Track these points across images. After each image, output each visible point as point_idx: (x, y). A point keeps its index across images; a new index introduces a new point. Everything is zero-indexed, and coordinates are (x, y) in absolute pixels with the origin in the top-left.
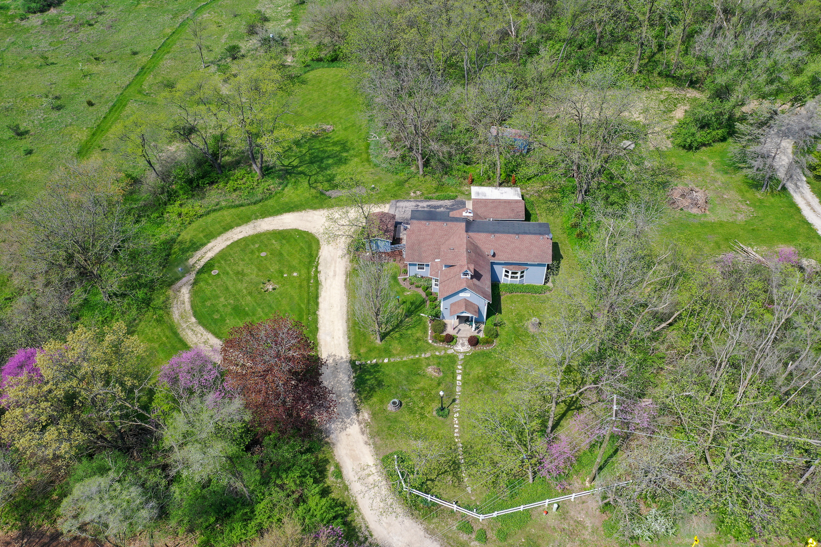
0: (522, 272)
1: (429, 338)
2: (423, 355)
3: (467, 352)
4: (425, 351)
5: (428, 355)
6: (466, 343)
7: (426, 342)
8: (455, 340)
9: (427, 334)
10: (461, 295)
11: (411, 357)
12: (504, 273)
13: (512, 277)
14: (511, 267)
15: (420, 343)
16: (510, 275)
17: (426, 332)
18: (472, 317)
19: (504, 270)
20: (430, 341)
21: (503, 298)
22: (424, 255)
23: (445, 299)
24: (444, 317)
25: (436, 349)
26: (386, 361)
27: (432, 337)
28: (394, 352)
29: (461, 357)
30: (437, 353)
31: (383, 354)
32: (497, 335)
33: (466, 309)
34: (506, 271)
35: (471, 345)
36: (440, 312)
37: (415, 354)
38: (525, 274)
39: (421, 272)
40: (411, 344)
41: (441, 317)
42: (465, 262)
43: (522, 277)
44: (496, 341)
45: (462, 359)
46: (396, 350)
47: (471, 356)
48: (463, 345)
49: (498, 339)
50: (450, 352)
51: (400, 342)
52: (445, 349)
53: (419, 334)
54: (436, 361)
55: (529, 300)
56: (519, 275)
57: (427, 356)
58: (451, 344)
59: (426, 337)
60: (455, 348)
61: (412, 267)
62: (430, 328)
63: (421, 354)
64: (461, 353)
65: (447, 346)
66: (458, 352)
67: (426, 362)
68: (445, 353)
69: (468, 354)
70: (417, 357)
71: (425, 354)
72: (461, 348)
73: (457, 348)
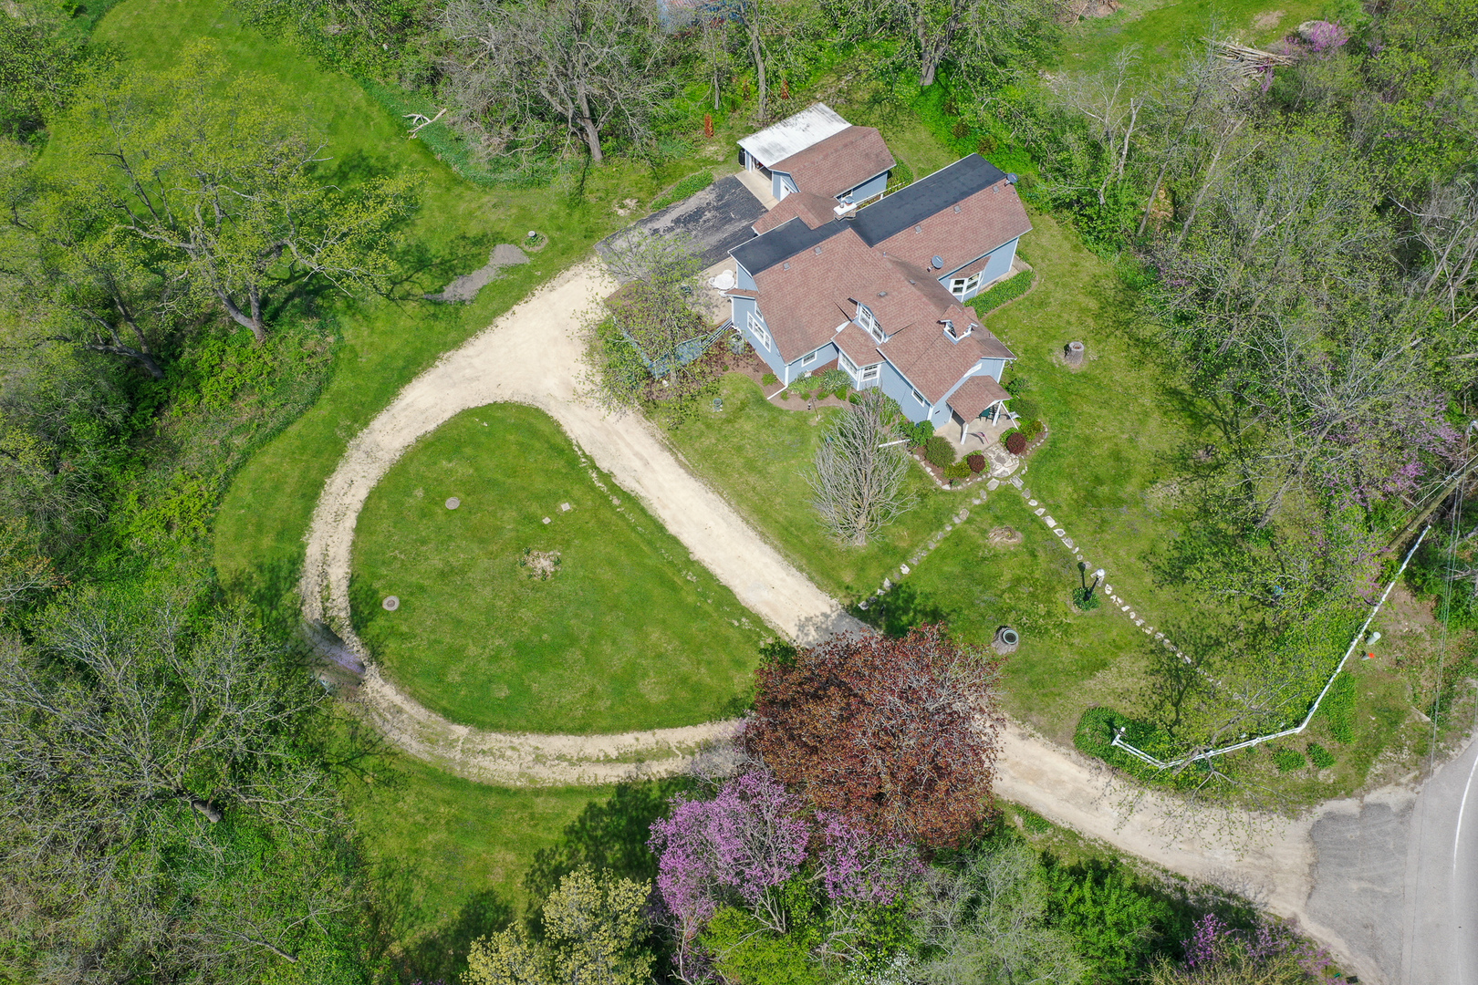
1: (938, 482)
2: (957, 521)
3: (1020, 469)
4: (952, 511)
5: (964, 514)
6: (1004, 453)
7: (940, 492)
8: (983, 461)
9: (929, 477)
11: (939, 535)
13: (968, 287)
15: (931, 502)
16: (965, 285)
17: (922, 475)
19: (953, 281)
20: (946, 487)
22: (811, 331)
25: (968, 495)
26: (905, 570)
27: (941, 479)
28: (903, 544)
29: (1017, 483)
30: (977, 502)
31: (889, 561)
34: (958, 282)
35: (1015, 453)
37: (940, 525)
39: (810, 366)
40: (917, 513)
44: (1043, 421)
45: (1023, 488)
46: (903, 539)
47: (1030, 472)
48: (1001, 460)
49: (1041, 413)
50: (993, 485)
52: (983, 485)
53: (915, 486)
54: (988, 517)
57: (964, 517)
58: (984, 469)
59: (933, 483)
60: (996, 473)
62: (923, 463)
63: (951, 519)
64: (1011, 476)
65: (979, 479)
66: (1008, 478)
67: (974, 530)
68: (988, 494)
69: (1023, 472)
70: (949, 529)
71: (957, 515)
72: (1003, 468)
73: (999, 472)
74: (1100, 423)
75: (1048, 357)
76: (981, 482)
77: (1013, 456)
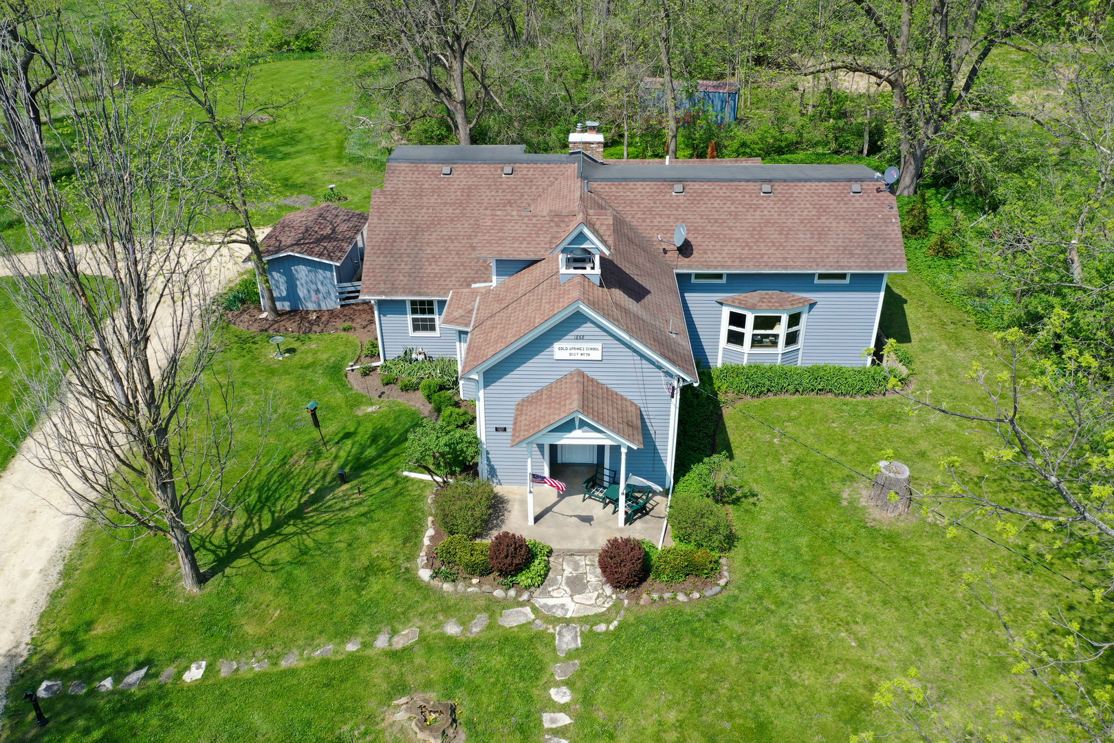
0: (794, 320)
1: (422, 558)
2: (381, 642)
3: (599, 618)
4: (393, 621)
5: (406, 636)
6: (594, 576)
7: (410, 578)
8: (537, 565)
9: (418, 545)
10: (562, 350)
11: (325, 649)
12: (725, 326)
13: (757, 342)
14: (754, 297)
15: (375, 585)
16: (748, 331)
17: (411, 537)
18: (616, 449)
19: (726, 312)
20: (425, 574)
21: (727, 412)
22: (430, 269)
23: (491, 376)
24: (492, 472)
25: (448, 608)
26: (194, 674)
27: (431, 558)
28: (251, 629)
29: (568, 641)
30: (452, 629)
31: (194, 642)
32: (730, 540)
33: (585, 407)
34: (737, 320)
35: (618, 585)
36: (476, 442)
37: (343, 635)
38: (802, 326)
39: (423, 342)
40: (335, 591)
41: (483, 468)
42: (576, 205)
43: (792, 339)
44: (731, 567)
45: (570, 655)
46: (261, 620)
47: (616, 634)
48: (577, 585)
49: (738, 553)
50: (515, 618)
51: (288, 584)
52: (493, 608)
53: (383, 547)
54: (439, 666)
55: (832, 415)
56: (781, 330)
57: (399, 643)
58: (523, 579)
59: (411, 558)
60: (540, 601)
61: (391, 320)
62: (430, 519)
63: (374, 634)
64: (568, 622)
65: (499, 593)
66: (556, 621)
67: (387, 676)
68: (489, 627)
69: (602, 627)
70: (351, 647)
71: (394, 632)
72: (567, 600)
73: (550, 602)
74: (863, 630)
75: (838, 485)
76: (497, 601)
77: (608, 590)
